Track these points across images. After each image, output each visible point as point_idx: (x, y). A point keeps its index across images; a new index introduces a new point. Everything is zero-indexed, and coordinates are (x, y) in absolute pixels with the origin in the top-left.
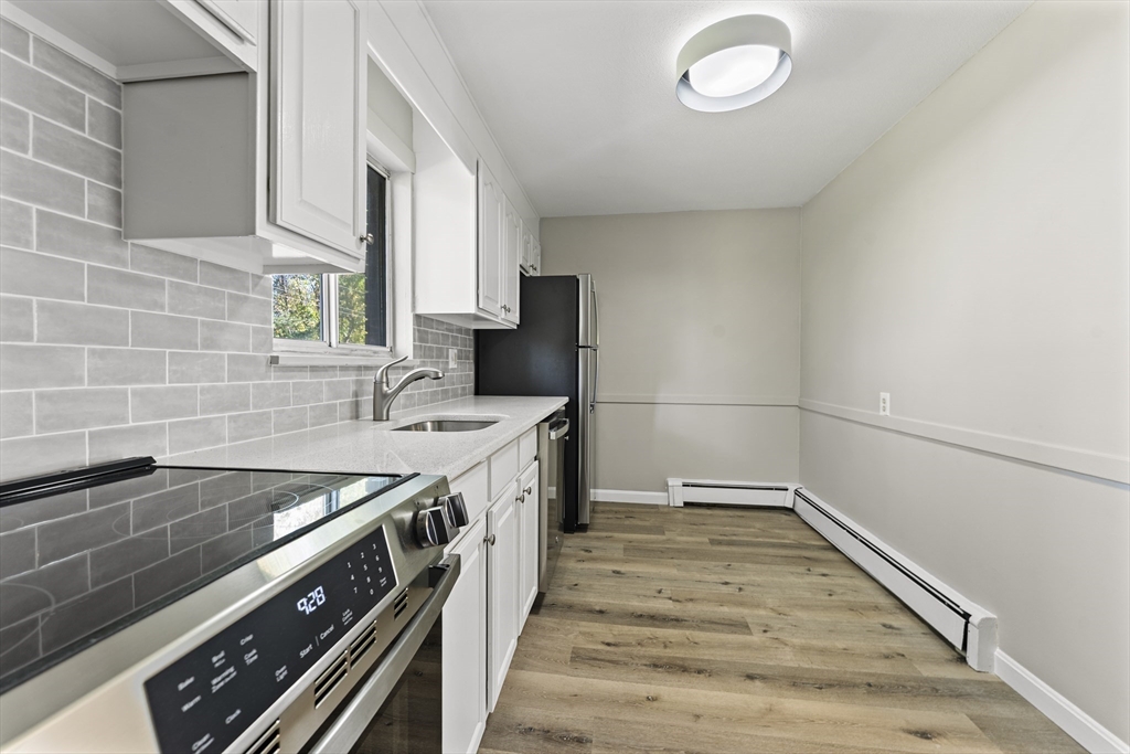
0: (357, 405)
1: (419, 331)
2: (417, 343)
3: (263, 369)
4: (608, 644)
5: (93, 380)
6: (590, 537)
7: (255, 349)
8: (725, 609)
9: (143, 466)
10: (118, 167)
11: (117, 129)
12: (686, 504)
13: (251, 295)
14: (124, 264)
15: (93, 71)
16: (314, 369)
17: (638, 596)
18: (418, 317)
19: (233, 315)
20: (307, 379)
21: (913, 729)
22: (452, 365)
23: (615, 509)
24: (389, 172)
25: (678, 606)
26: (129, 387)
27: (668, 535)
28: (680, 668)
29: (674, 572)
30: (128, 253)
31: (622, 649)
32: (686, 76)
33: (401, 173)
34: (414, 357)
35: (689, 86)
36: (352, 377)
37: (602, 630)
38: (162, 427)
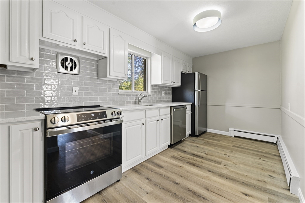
0: (136, 101)
1: (152, 88)
2: (152, 90)
3: (117, 95)
4: (181, 157)
5: (95, 96)
6: (198, 139)
7: (116, 92)
8: (219, 159)
9: (99, 106)
10: (97, 70)
11: (97, 66)
12: (235, 136)
13: (115, 84)
14: (98, 82)
15: (95, 60)
16: (127, 95)
17: (198, 151)
18: (152, 86)
19: (112, 87)
20: (125, 97)
21: (245, 193)
22: (163, 95)
23: (211, 134)
24: (147, 58)
25: (206, 155)
26: (99, 97)
27: (221, 142)
28: (194, 165)
29: (213, 149)
30: (99, 80)
31: (183, 158)
32: (195, 24)
33: (149, 58)
34: (151, 93)
35: (196, 26)
36: (135, 97)
37: (182, 154)
38: (102, 102)
